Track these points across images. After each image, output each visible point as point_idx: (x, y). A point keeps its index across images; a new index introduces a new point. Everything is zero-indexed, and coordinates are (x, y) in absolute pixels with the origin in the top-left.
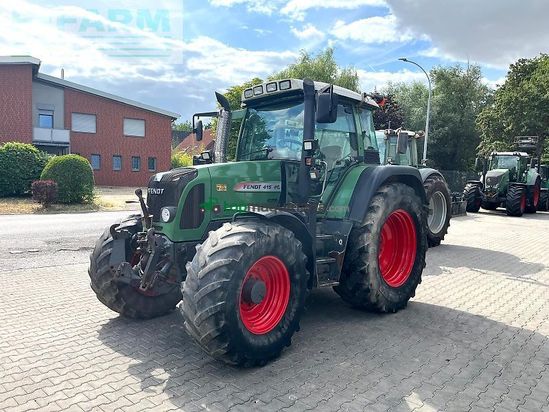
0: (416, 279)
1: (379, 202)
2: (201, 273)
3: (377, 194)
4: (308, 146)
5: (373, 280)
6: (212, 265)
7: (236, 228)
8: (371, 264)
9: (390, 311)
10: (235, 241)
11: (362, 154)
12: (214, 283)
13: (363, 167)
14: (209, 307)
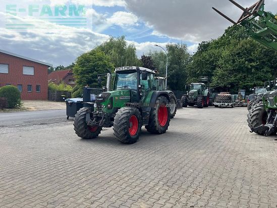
0: (168, 124)
1: (158, 101)
2: (120, 119)
3: (157, 99)
4: (140, 86)
5: (157, 124)
6: (122, 117)
7: (126, 108)
8: (156, 119)
9: (161, 133)
10: (127, 111)
11: (152, 88)
12: (124, 121)
13: (153, 92)
14: (123, 127)
